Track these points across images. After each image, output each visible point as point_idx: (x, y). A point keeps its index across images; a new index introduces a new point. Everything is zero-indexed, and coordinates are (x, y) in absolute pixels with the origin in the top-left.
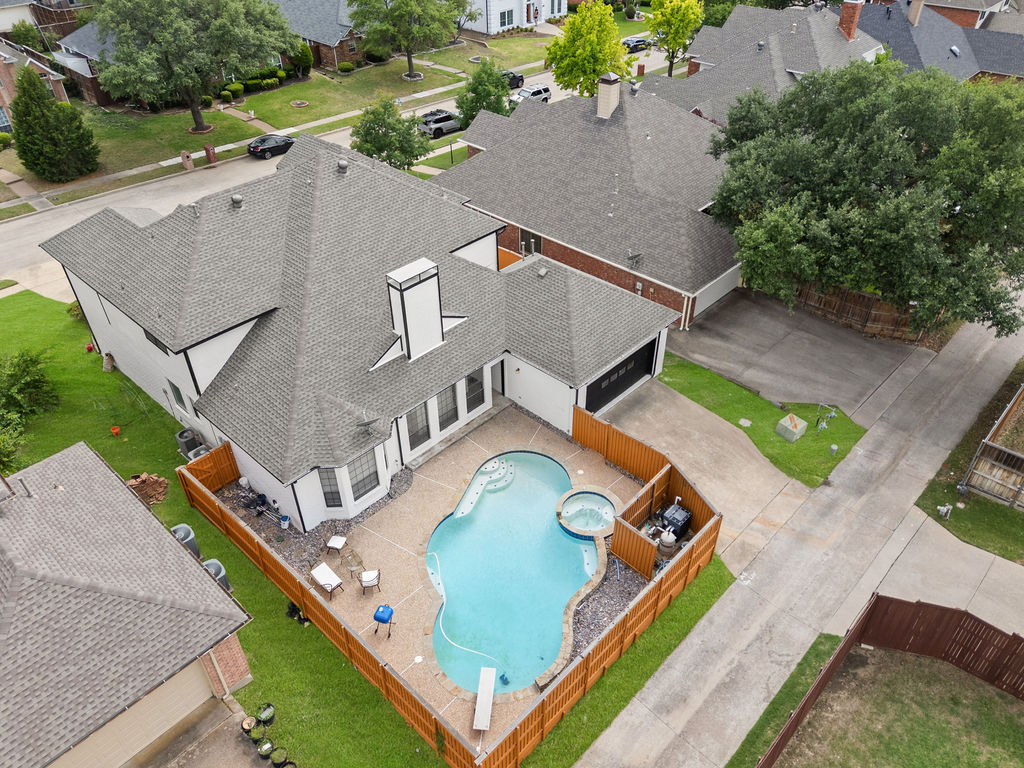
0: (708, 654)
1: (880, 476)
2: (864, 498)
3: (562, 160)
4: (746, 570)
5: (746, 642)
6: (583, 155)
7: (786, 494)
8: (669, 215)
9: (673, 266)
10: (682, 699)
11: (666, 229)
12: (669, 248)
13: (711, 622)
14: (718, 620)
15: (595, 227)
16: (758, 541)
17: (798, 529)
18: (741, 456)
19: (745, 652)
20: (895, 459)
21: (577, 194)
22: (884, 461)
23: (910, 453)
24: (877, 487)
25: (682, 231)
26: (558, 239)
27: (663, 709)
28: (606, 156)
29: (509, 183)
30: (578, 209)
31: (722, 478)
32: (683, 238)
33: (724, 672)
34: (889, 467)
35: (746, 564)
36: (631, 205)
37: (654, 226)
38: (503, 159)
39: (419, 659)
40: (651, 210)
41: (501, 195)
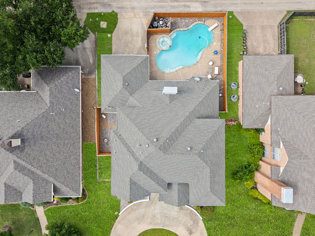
0: (173, 7)
1: (101, 4)
2: (111, 3)
3: (48, 144)
4: (150, 12)
5: (165, 3)
6: (42, 137)
7: (124, 17)
8: (55, 89)
9: (73, 78)
10: (185, 6)
11: (61, 87)
12: (67, 82)
13: (167, 11)
14: (165, 10)
15: (70, 112)
16: (141, 14)
17: (132, 10)
18: (121, 30)
19: (168, 2)
20: (92, 4)
21: (60, 128)
22: (95, 5)
23: (88, 2)
24: (105, 3)
25: (59, 81)
26: (80, 123)
27: (188, 7)
28: (39, 127)
29: (65, 158)
30: (66, 123)
31: (131, 29)
32: (62, 79)
33: (174, 3)
34: (96, 4)
35: (149, 13)
36: (57, 105)
37: (62, 92)
38: (57, 169)
39: (215, 44)
40: (56, 97)
41: (72, 157)
